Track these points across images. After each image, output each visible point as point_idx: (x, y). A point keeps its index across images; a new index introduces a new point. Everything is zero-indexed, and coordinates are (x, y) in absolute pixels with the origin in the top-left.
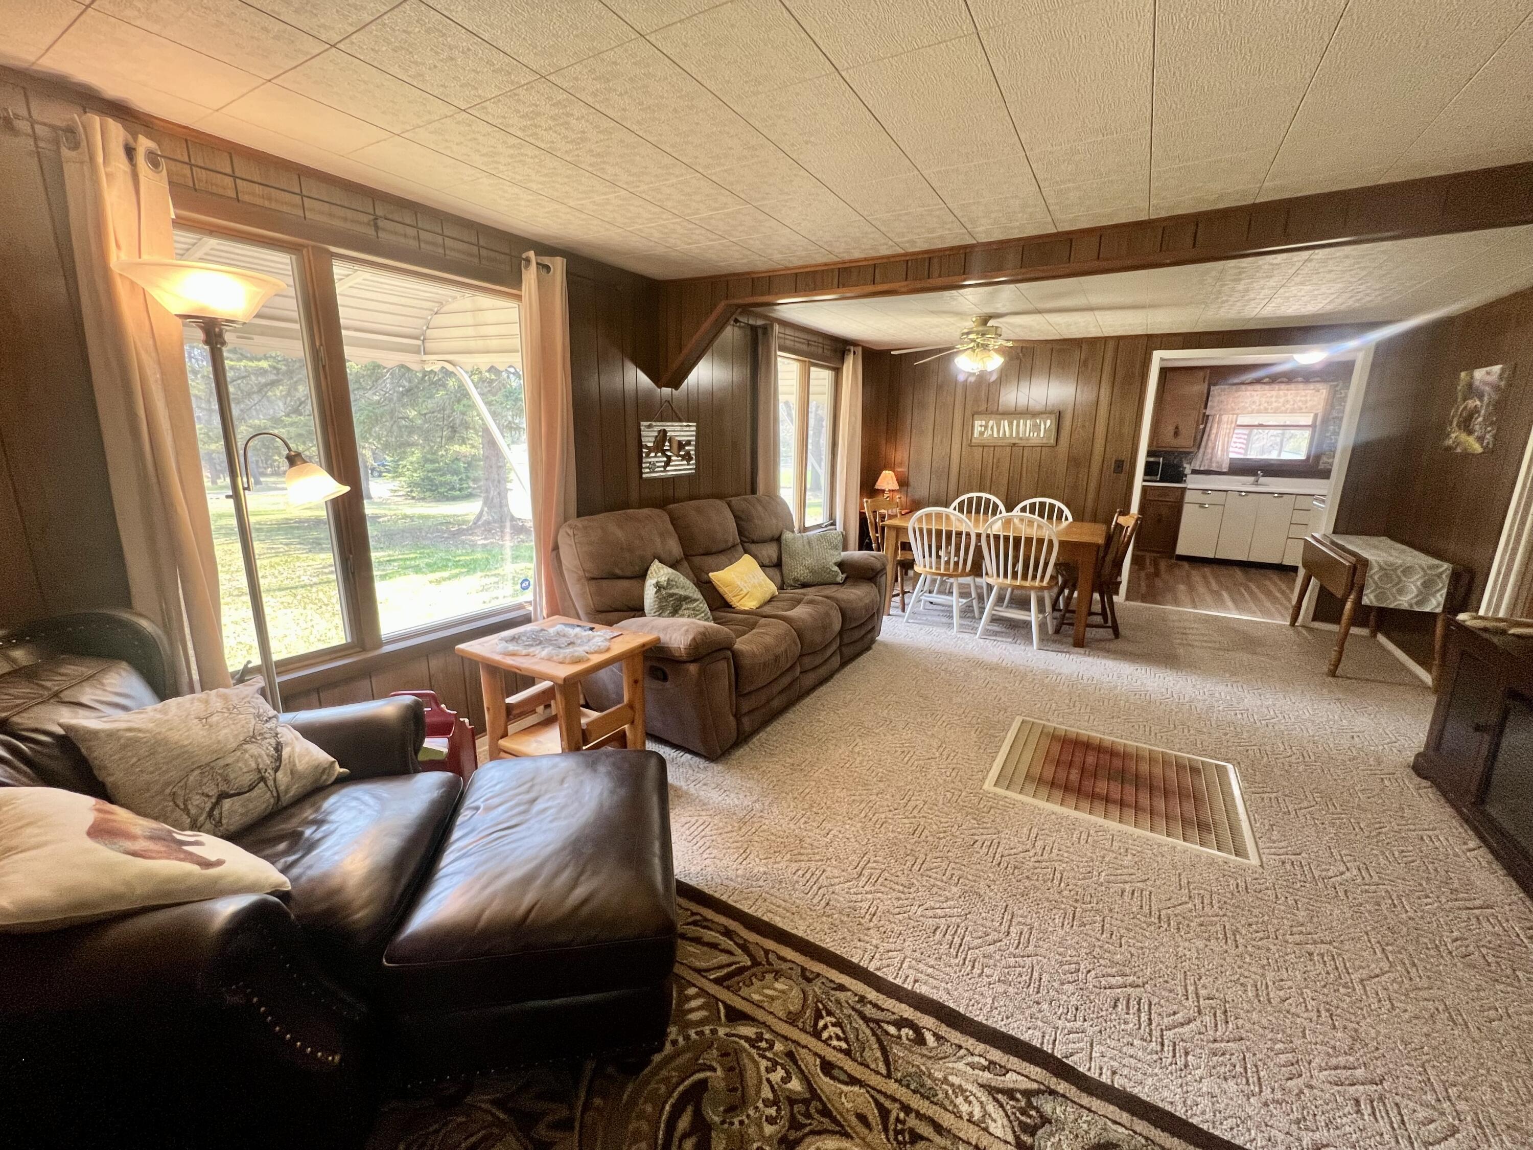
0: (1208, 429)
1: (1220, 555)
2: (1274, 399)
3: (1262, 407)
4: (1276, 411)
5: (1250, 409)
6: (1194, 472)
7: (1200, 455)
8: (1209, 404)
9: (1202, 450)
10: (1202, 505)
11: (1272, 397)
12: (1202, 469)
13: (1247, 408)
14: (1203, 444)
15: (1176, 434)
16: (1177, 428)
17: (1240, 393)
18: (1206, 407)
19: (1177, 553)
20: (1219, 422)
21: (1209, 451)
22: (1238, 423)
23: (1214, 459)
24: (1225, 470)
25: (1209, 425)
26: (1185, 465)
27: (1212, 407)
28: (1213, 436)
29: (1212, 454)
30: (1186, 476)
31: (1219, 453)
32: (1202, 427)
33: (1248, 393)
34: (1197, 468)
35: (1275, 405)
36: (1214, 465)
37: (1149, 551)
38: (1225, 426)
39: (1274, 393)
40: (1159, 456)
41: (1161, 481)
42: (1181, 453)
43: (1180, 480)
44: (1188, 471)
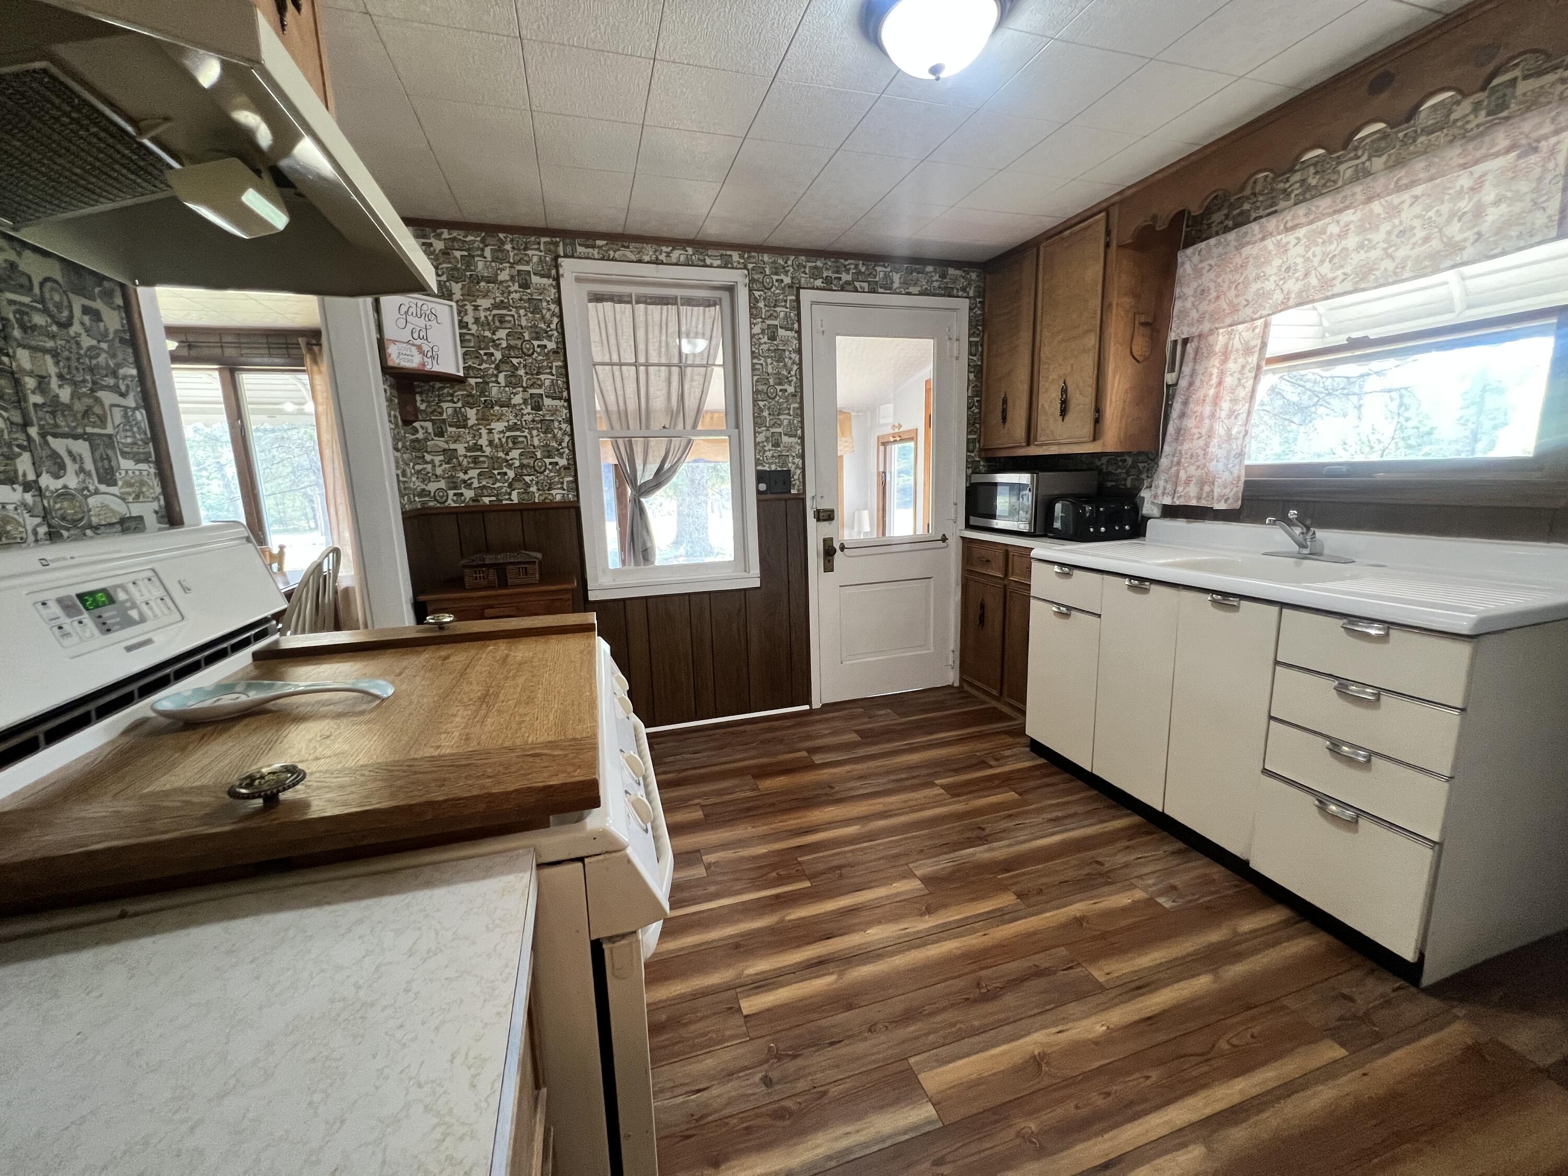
2: (1352, 241)
3: (1313, 280)
5: (1278, 296)
11: (1343, 235)
13: (1270, 294)
17: (1247, 251)
33: (1269, 243)
35: (1357, 258)
39: (1349, 216)
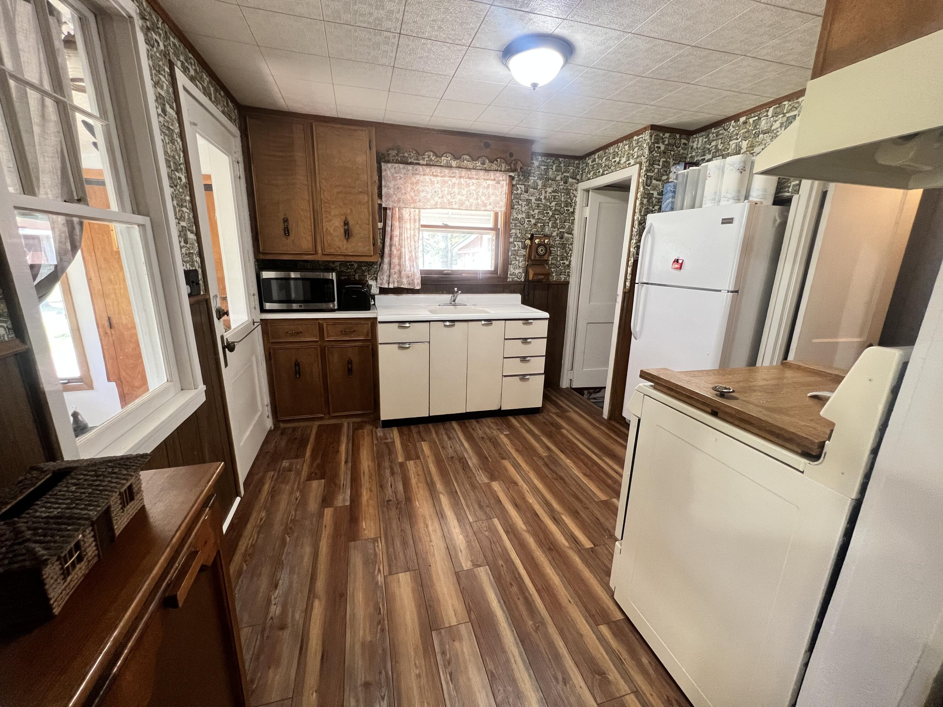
0: (388, 229)
1: (435, 412)
4: (461, 206)
6: (384, 291)
7: (386, 266)
8: (384, 190)
9: (386, 260)
10: (402, 346)
12: (391, 286)
14: (387, 250)
15: (348, 234)
16: (346, 223)
18: (380, 196)
19: (383, 417)
20: (400, 219)
21: (395, 261)
22: (423, 223)
23: (403, 273)
24: (418, 287)
25: (389, 222)
26: (371, 282)
27: (389, 196)
28: (396, 240)
29: (399, 265)
30: (373, 297)
31: (407, 263)
32: (380, 225)
34: (386, 286)
36: (405, 280)
37: (347, 417)
38: (408, 226)
40: (332, 270)
41: (341, 308)
42: (360, 264)
43: (367, 307)
44: (375, 290)
